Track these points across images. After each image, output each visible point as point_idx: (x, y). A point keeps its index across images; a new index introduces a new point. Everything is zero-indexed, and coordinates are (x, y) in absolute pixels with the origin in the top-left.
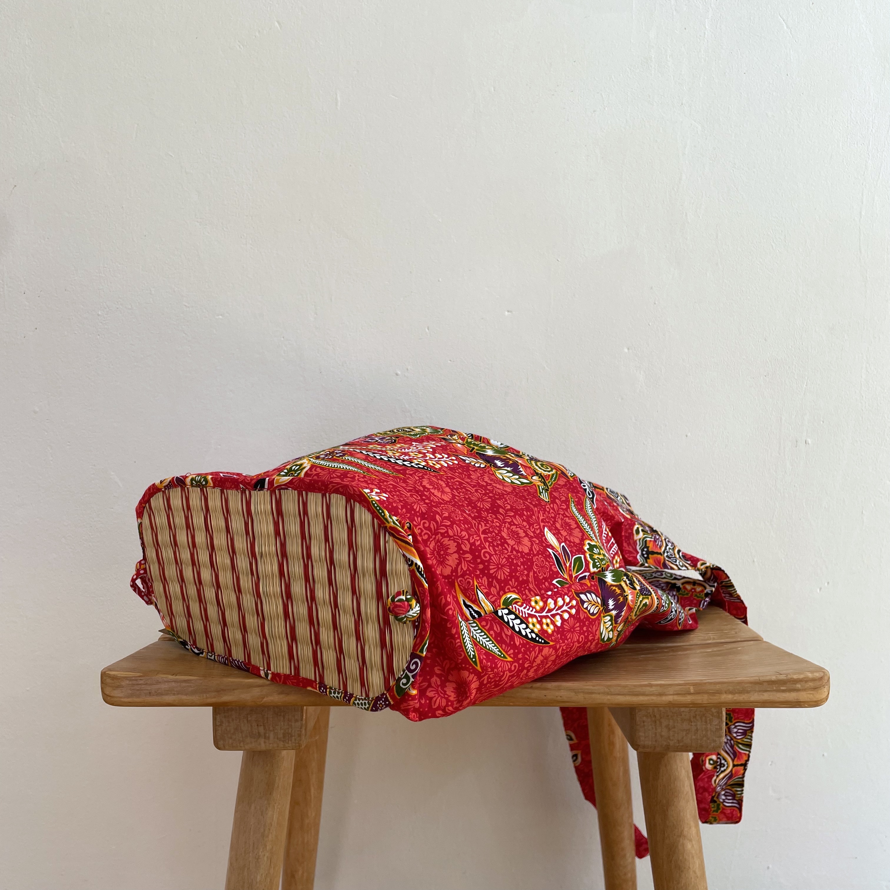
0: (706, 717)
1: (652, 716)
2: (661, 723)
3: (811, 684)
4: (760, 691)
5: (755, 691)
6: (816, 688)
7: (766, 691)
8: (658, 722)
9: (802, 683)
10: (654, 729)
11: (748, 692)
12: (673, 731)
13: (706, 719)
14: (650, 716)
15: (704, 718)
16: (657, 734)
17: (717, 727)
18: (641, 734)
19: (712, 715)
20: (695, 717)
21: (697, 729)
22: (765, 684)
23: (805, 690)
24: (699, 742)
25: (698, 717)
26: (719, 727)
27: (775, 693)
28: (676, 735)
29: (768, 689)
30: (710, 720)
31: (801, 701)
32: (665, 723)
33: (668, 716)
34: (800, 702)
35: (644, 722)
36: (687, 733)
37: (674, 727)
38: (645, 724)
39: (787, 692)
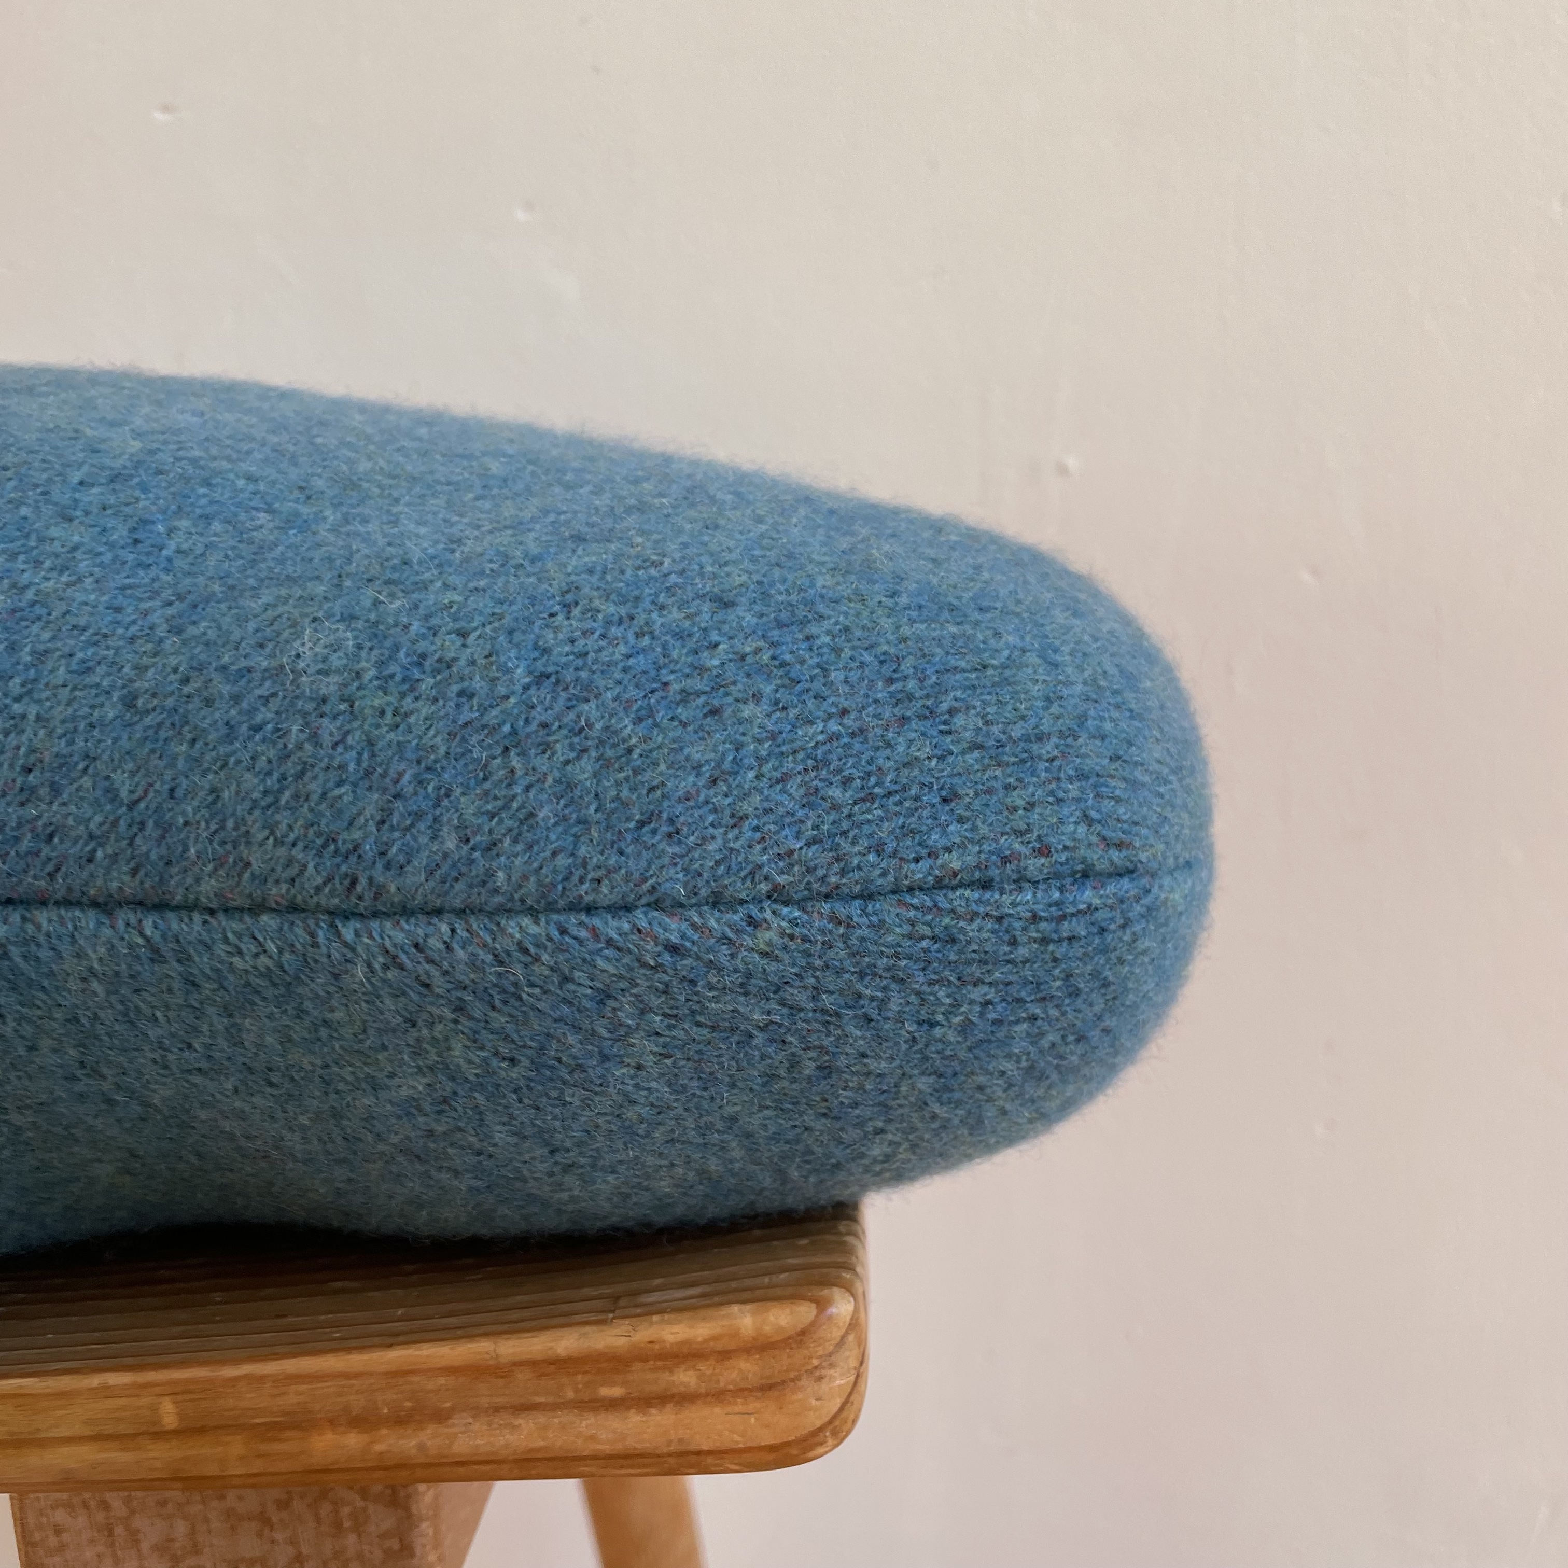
0: (334, 1503)
3: (747, 1368)
4: (497, 1410)
5: (477, 1411)
7: (527, 1408)
9: (703, 1366)
10: (108, 1561)
11: (441, 1417)
15: (325, 1508)
17: (387, 1544)
19: (364, 1493)
20: (284, 1505)
22: (522, 1376)
23: (718, 1396)
25: (297, 1505)
26: (394, 1544)
27: (569, 1417)
29: (538, 1399)
30: (354, 1516)
31: (705, 1448)
32: (150, 1530)
34: (698, 1453)
35: (58, 1530)
37: (197, 1553)
39: (633, 1411)
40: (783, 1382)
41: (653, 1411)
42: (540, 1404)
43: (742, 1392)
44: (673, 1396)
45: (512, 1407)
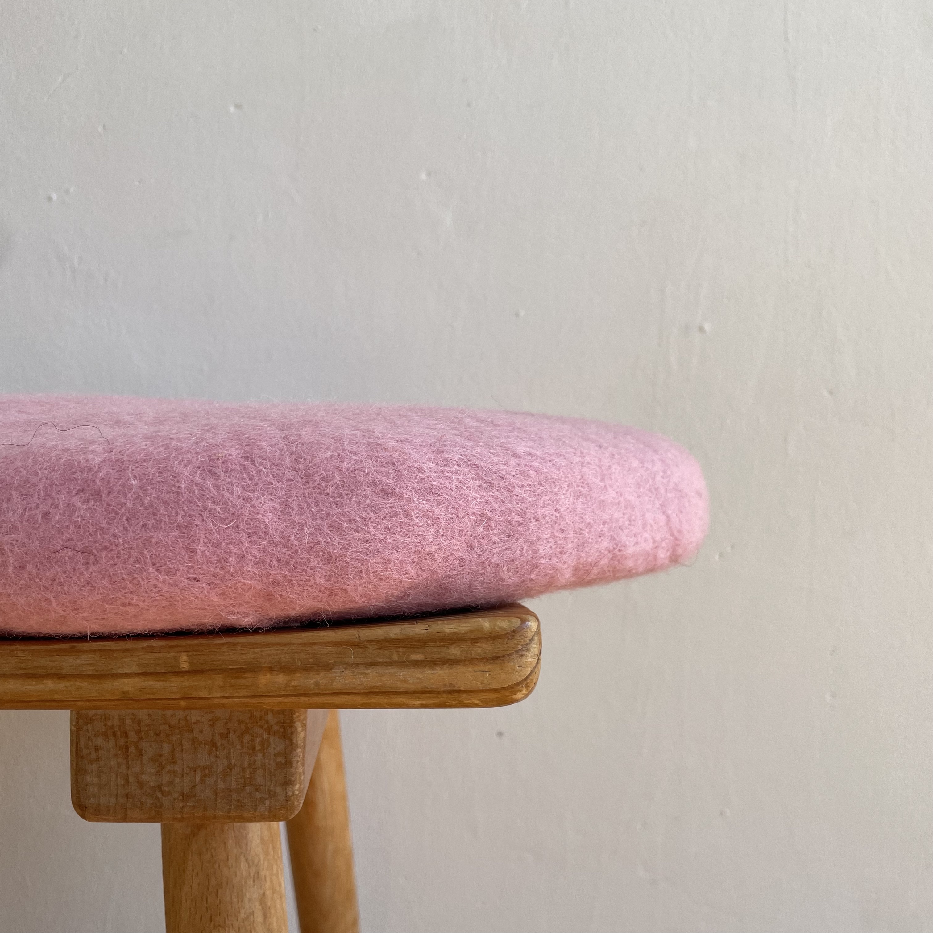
0: (252, 736)
1: (119, 734)
2: (140, 752)
3: (486, 647)
4: (357, 665)
5: (347, 665)
6: (497, 658)
7: (373, 664)
8: (132, 749)
9: (464, 645)
10: (124, 767)
11: (328, 667)
12: (169, 771)
13: (253, 740)
14: (114, 734)
15: (247, 738)
16: (131, 779)
17: (278, 759)
18: (88, 779)
19: (269, 730)
20: (225, 736)
21: (231, 764)
22: (371, 647)
23: (471, 661)
24: (235, 795)
25: (232, 736)
26: (282, 760)
27: (394, 670)
28: (177, 780)
29: (379, 660)
30: (262, 743)
31: (462, 689)
32: (149, 749)
33: (158, 734)
34: (459, 692)
35: (97, 749)
36: (205, 776)
37: (174, 762)
38: (101, 752)
39: (427, 668)
40: (504, 656)
41: (437, 668)
42: (379, 662)
43: (484, 659)
44: (448, 661)
45: (365, 664)
